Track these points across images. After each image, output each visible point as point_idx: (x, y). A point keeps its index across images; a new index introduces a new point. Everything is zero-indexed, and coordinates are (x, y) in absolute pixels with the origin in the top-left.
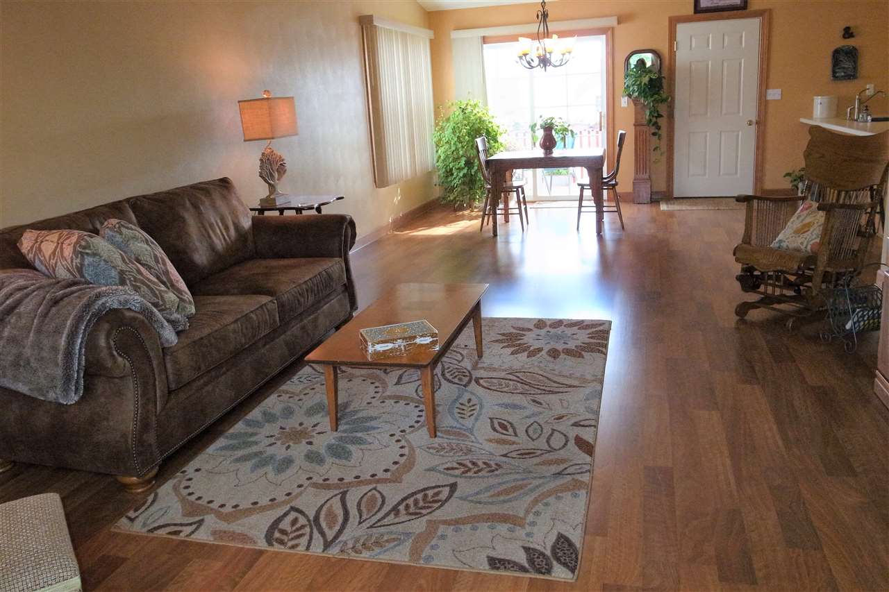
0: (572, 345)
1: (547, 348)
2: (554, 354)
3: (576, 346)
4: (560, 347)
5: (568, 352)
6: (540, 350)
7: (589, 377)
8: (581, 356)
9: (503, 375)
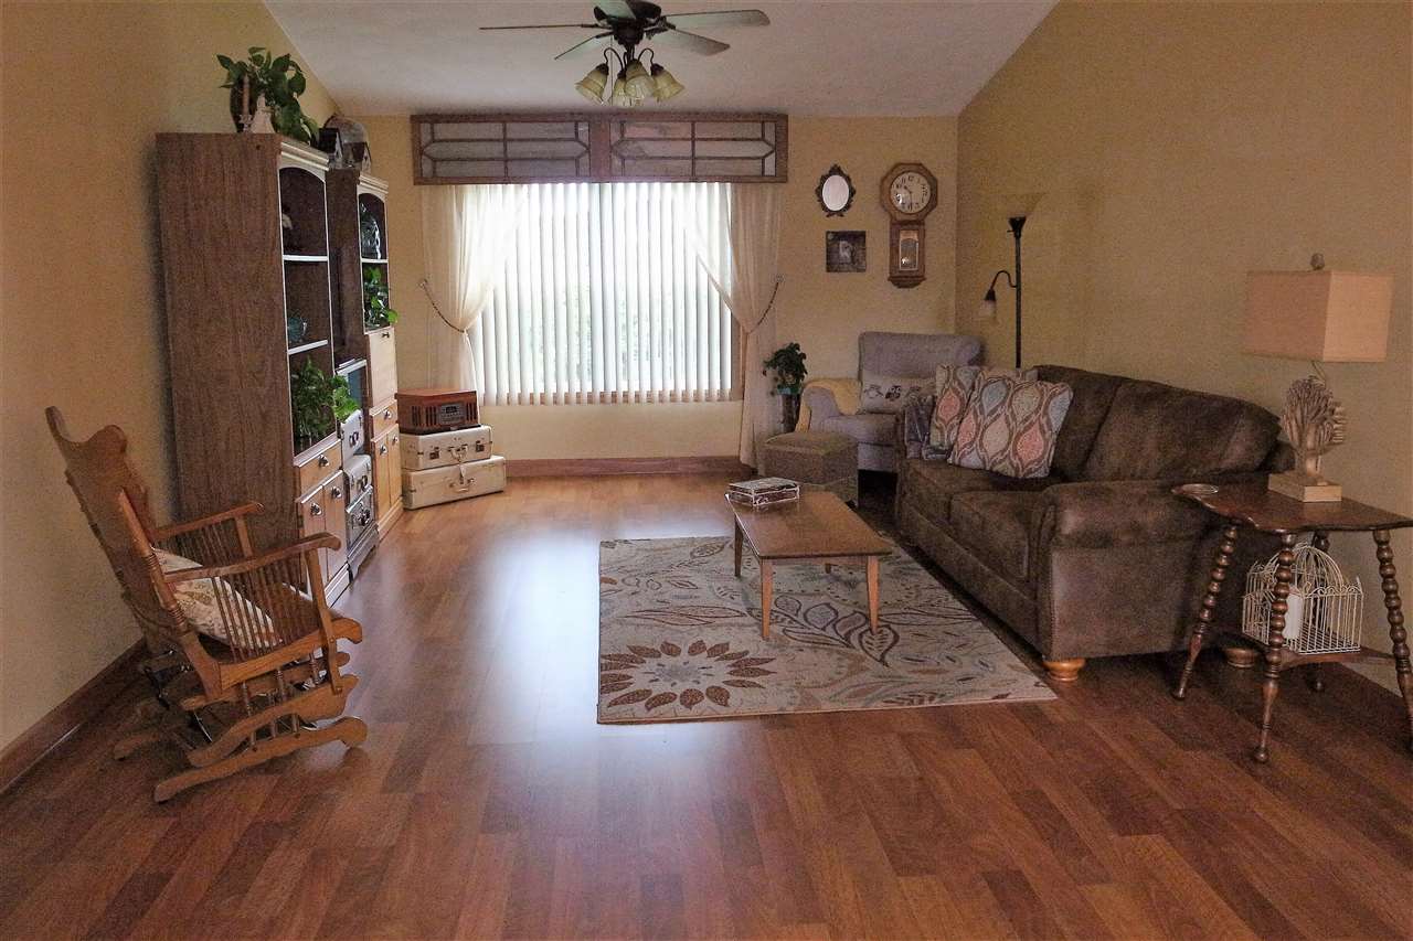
0: (651, 664)
1: (684, 655)
2: (672, 650)
3: (644, 662)
4: (665, 659)
5: (654, 654)
6: (692, 652)
7: (616, 626)
8: (633, 649)
9: (718, 621)
